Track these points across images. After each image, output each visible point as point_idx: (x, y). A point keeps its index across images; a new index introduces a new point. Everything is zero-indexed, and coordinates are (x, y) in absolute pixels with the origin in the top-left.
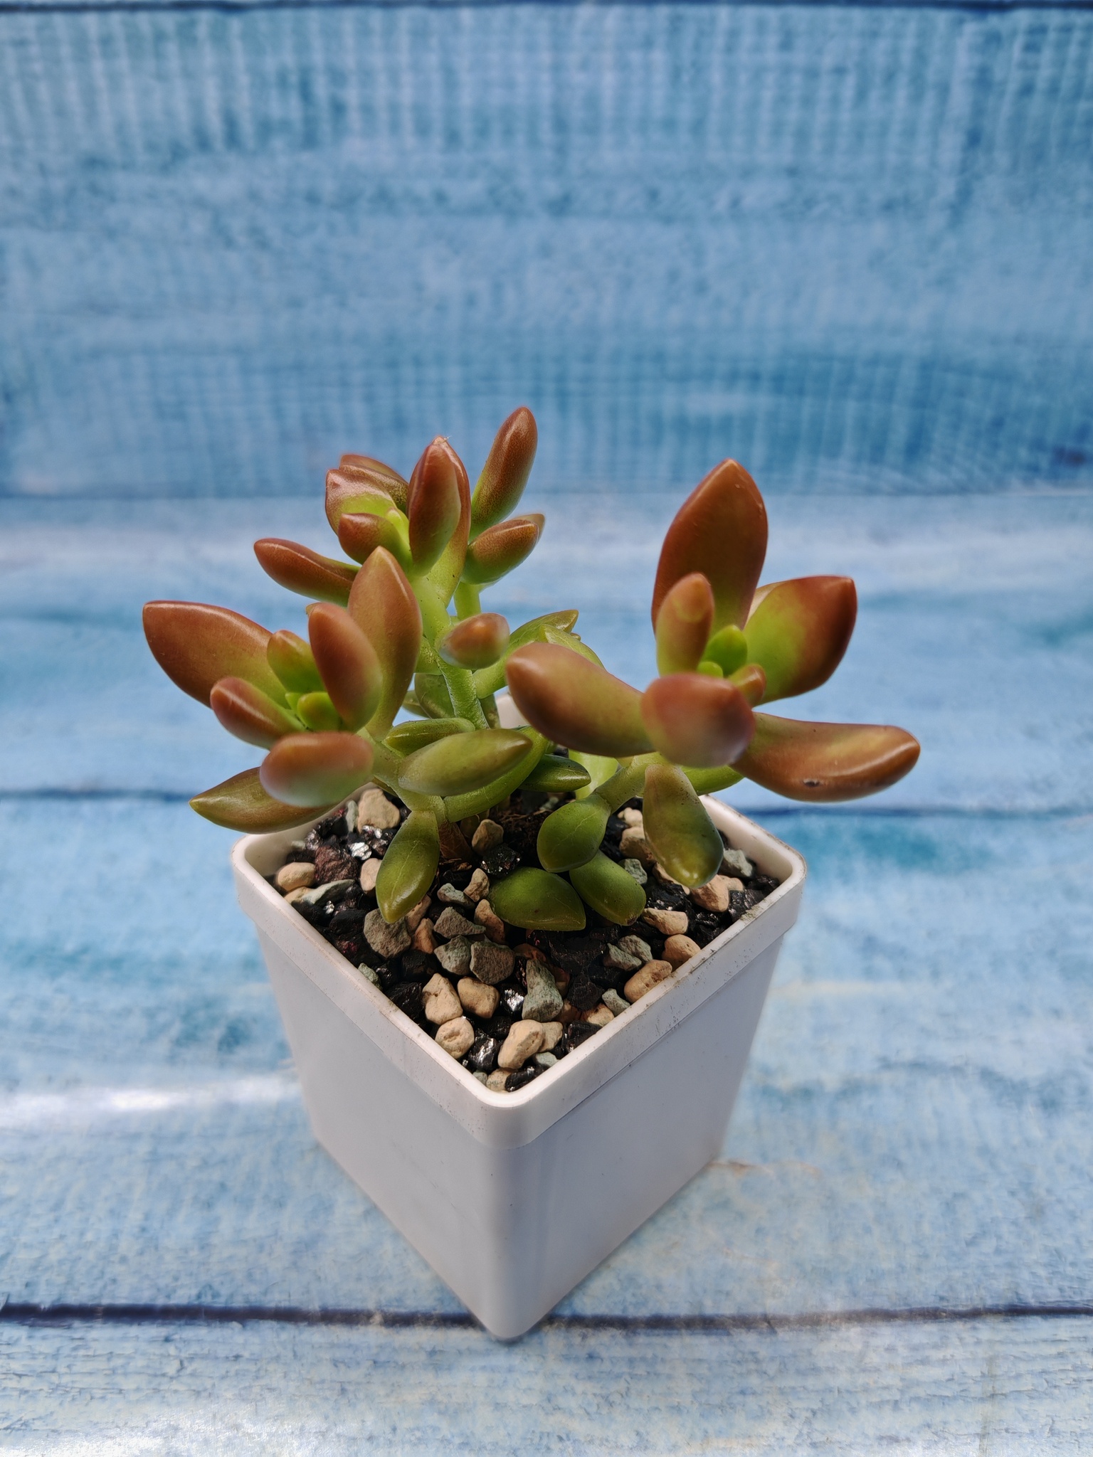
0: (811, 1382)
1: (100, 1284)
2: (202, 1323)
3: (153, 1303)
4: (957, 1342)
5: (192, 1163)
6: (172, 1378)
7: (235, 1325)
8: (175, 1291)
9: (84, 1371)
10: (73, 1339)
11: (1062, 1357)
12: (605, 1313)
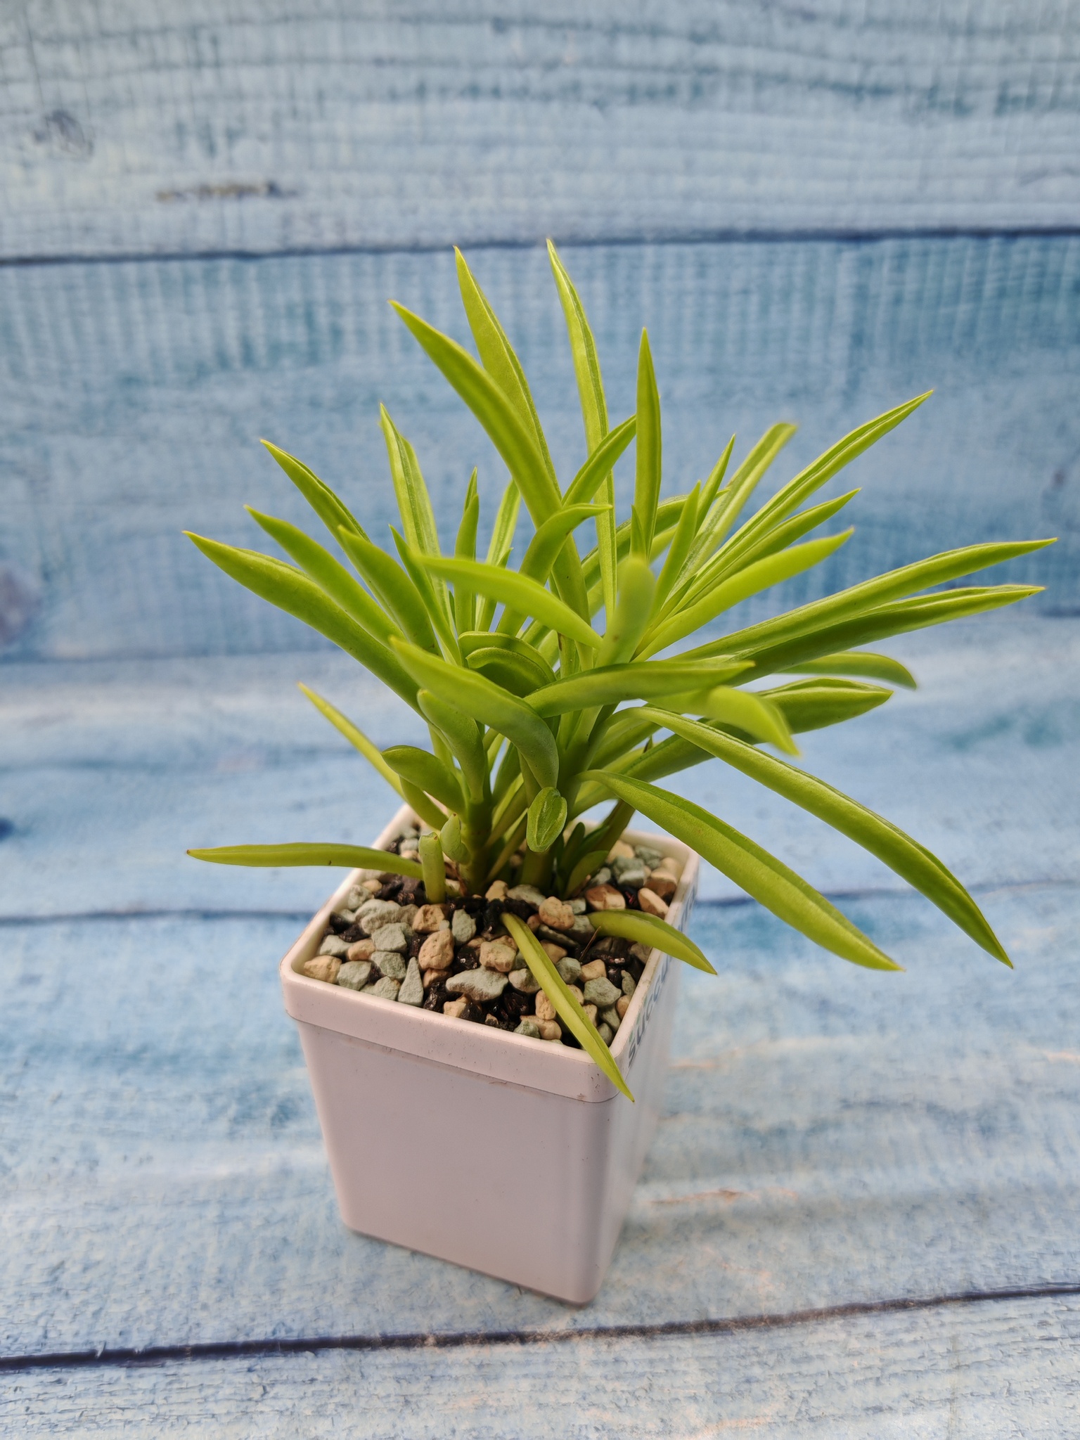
0: (805, 1368)
1: (186, 1328)
2: (279, 1354)
3: (234, 1341)
4: (925, 1326)
5: (256, 1223)
6: (257, 1402)
7: (308, 1354)
8: (253, 1330)
9: (180, 1401)
10: (167, 1375)
11: (1013, 1332)
12: (626, 1325)
